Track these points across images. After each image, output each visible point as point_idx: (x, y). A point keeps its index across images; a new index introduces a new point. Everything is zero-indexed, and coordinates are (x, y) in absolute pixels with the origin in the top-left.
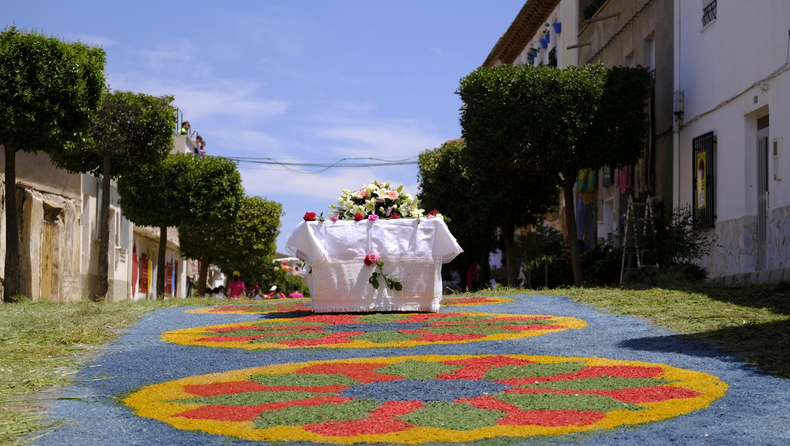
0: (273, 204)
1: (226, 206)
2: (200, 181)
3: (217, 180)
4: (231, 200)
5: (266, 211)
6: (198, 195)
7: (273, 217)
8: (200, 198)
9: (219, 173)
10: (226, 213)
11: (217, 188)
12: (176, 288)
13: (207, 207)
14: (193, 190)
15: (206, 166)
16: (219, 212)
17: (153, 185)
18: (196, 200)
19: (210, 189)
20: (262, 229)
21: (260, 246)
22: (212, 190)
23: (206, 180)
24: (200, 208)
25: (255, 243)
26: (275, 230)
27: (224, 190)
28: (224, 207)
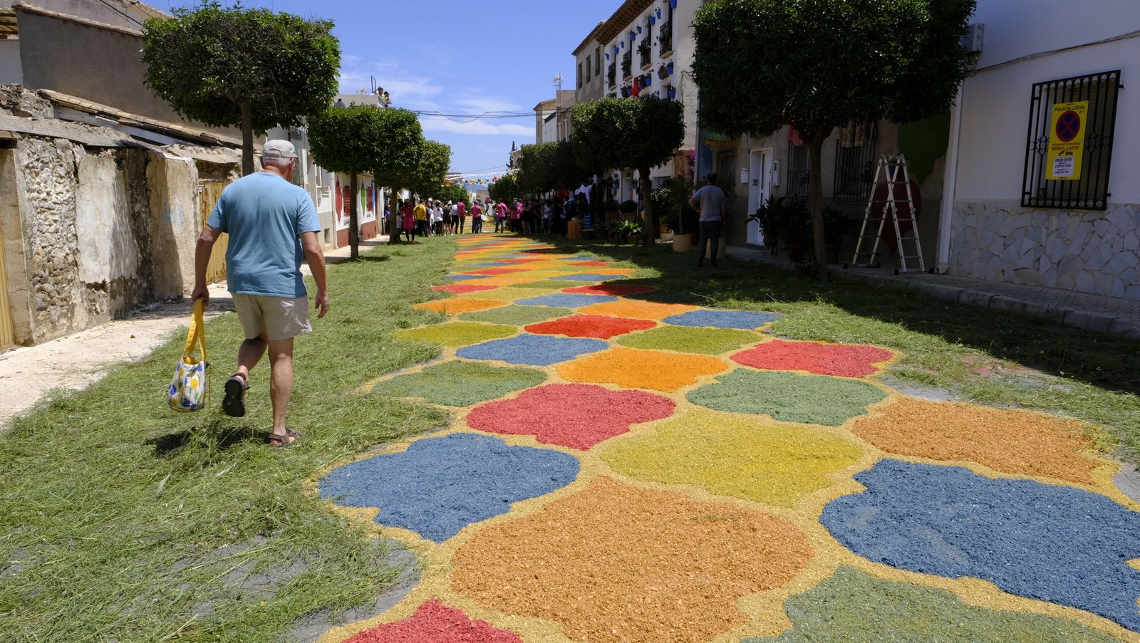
0: (444, 145)
1: (409, 155)
2: (384, 131)
3: (399, 130)
4: (414, 148)
5: (439, 152)
6: (382, 145)
7: (444, 156)
8: (384, 148)
9: (400, 124)
10: (410, 161)
11: (400, 138)
12: (376, 205)
13: (391, 156)
14: (377, 140)
15: (388, 117)
16: (403, 161)
17: (338, 136)
18: (381, 150)
19: (393, 138)
20: (437, 166)
21: (436, 179)
22: (395, 140)
23: (389, 130)
24: (385, 157)
25: (432, 177)
26: (446, 166)
27: (407, 139)
28: (407, 155)
